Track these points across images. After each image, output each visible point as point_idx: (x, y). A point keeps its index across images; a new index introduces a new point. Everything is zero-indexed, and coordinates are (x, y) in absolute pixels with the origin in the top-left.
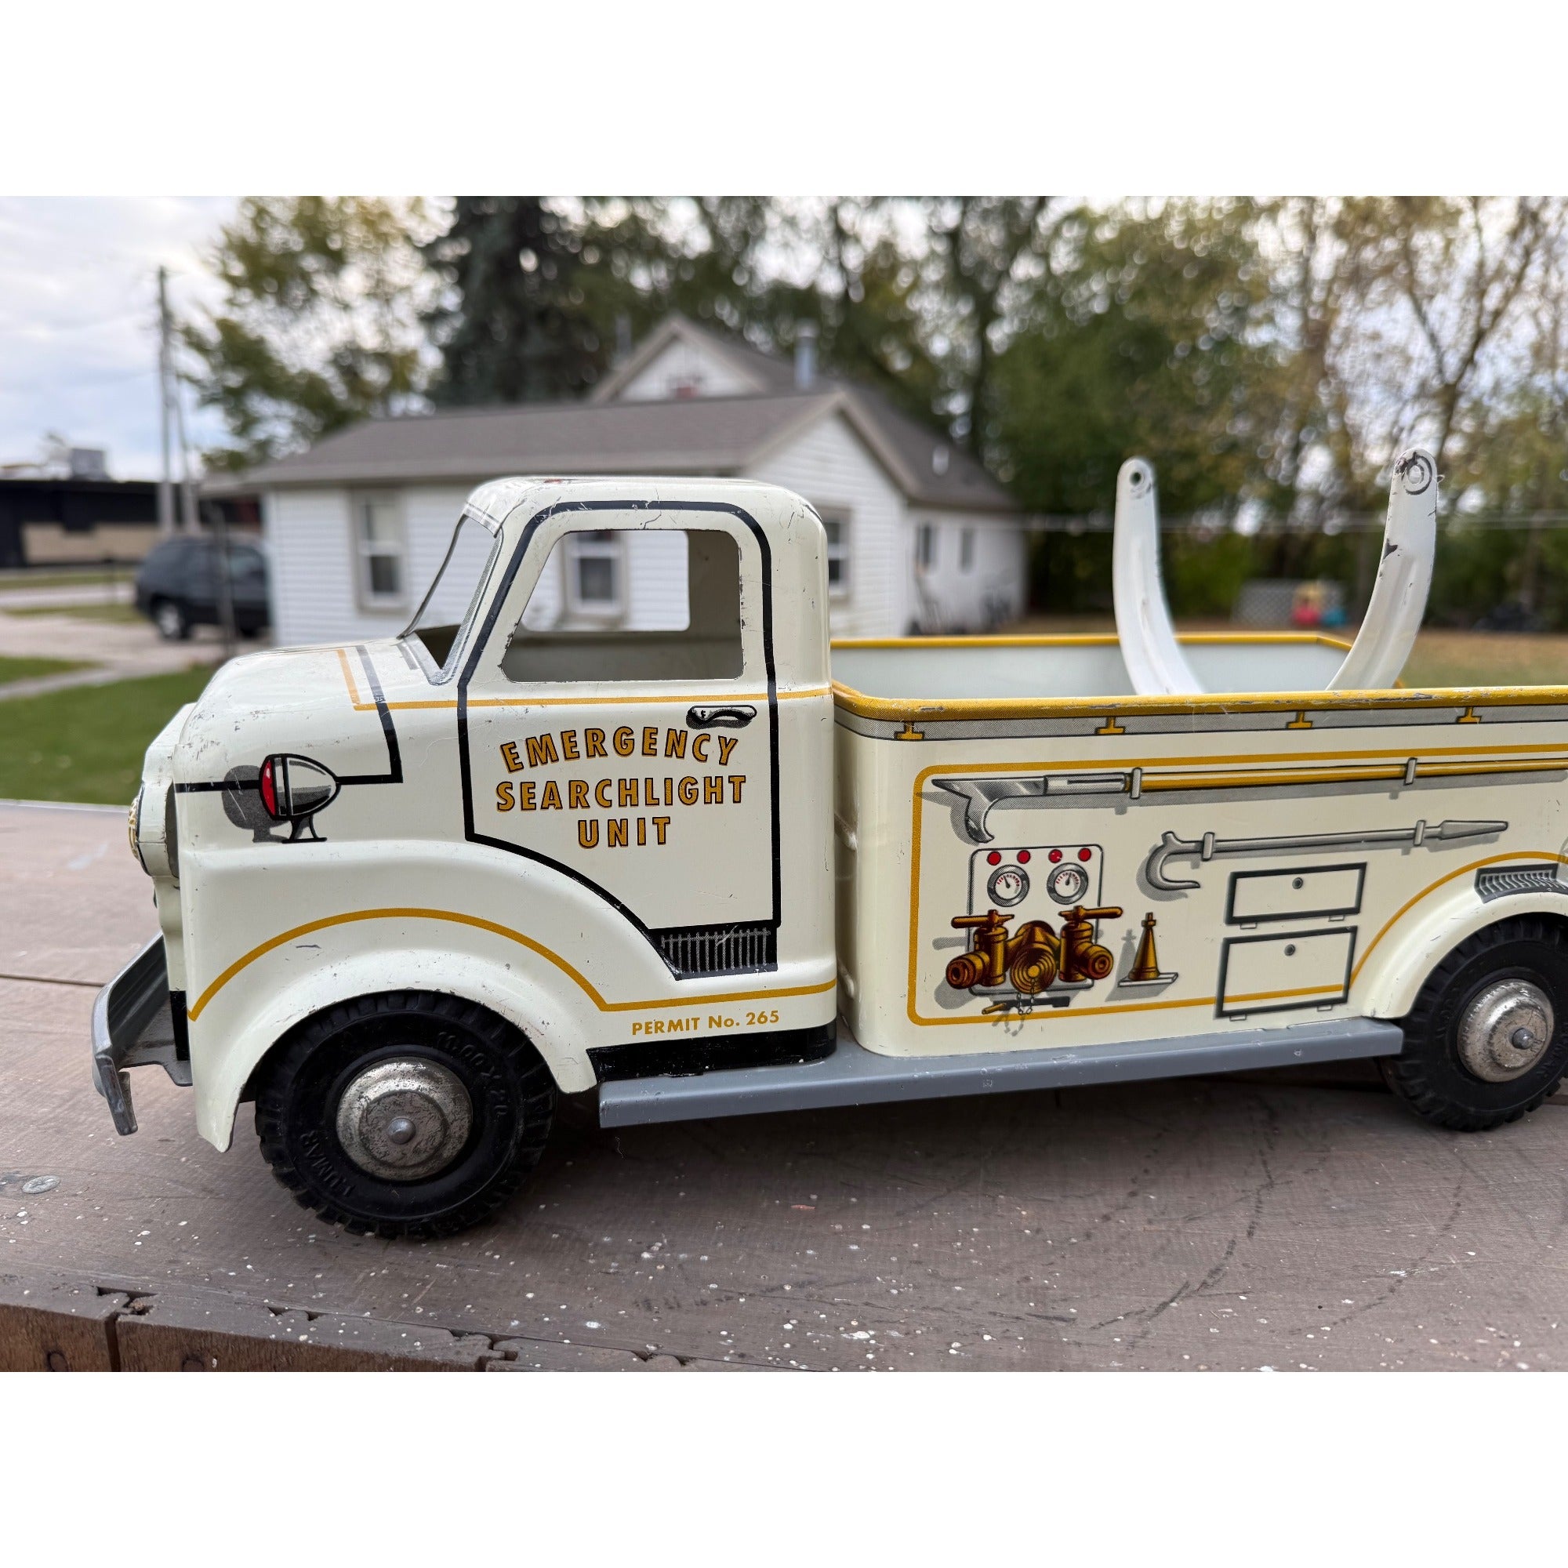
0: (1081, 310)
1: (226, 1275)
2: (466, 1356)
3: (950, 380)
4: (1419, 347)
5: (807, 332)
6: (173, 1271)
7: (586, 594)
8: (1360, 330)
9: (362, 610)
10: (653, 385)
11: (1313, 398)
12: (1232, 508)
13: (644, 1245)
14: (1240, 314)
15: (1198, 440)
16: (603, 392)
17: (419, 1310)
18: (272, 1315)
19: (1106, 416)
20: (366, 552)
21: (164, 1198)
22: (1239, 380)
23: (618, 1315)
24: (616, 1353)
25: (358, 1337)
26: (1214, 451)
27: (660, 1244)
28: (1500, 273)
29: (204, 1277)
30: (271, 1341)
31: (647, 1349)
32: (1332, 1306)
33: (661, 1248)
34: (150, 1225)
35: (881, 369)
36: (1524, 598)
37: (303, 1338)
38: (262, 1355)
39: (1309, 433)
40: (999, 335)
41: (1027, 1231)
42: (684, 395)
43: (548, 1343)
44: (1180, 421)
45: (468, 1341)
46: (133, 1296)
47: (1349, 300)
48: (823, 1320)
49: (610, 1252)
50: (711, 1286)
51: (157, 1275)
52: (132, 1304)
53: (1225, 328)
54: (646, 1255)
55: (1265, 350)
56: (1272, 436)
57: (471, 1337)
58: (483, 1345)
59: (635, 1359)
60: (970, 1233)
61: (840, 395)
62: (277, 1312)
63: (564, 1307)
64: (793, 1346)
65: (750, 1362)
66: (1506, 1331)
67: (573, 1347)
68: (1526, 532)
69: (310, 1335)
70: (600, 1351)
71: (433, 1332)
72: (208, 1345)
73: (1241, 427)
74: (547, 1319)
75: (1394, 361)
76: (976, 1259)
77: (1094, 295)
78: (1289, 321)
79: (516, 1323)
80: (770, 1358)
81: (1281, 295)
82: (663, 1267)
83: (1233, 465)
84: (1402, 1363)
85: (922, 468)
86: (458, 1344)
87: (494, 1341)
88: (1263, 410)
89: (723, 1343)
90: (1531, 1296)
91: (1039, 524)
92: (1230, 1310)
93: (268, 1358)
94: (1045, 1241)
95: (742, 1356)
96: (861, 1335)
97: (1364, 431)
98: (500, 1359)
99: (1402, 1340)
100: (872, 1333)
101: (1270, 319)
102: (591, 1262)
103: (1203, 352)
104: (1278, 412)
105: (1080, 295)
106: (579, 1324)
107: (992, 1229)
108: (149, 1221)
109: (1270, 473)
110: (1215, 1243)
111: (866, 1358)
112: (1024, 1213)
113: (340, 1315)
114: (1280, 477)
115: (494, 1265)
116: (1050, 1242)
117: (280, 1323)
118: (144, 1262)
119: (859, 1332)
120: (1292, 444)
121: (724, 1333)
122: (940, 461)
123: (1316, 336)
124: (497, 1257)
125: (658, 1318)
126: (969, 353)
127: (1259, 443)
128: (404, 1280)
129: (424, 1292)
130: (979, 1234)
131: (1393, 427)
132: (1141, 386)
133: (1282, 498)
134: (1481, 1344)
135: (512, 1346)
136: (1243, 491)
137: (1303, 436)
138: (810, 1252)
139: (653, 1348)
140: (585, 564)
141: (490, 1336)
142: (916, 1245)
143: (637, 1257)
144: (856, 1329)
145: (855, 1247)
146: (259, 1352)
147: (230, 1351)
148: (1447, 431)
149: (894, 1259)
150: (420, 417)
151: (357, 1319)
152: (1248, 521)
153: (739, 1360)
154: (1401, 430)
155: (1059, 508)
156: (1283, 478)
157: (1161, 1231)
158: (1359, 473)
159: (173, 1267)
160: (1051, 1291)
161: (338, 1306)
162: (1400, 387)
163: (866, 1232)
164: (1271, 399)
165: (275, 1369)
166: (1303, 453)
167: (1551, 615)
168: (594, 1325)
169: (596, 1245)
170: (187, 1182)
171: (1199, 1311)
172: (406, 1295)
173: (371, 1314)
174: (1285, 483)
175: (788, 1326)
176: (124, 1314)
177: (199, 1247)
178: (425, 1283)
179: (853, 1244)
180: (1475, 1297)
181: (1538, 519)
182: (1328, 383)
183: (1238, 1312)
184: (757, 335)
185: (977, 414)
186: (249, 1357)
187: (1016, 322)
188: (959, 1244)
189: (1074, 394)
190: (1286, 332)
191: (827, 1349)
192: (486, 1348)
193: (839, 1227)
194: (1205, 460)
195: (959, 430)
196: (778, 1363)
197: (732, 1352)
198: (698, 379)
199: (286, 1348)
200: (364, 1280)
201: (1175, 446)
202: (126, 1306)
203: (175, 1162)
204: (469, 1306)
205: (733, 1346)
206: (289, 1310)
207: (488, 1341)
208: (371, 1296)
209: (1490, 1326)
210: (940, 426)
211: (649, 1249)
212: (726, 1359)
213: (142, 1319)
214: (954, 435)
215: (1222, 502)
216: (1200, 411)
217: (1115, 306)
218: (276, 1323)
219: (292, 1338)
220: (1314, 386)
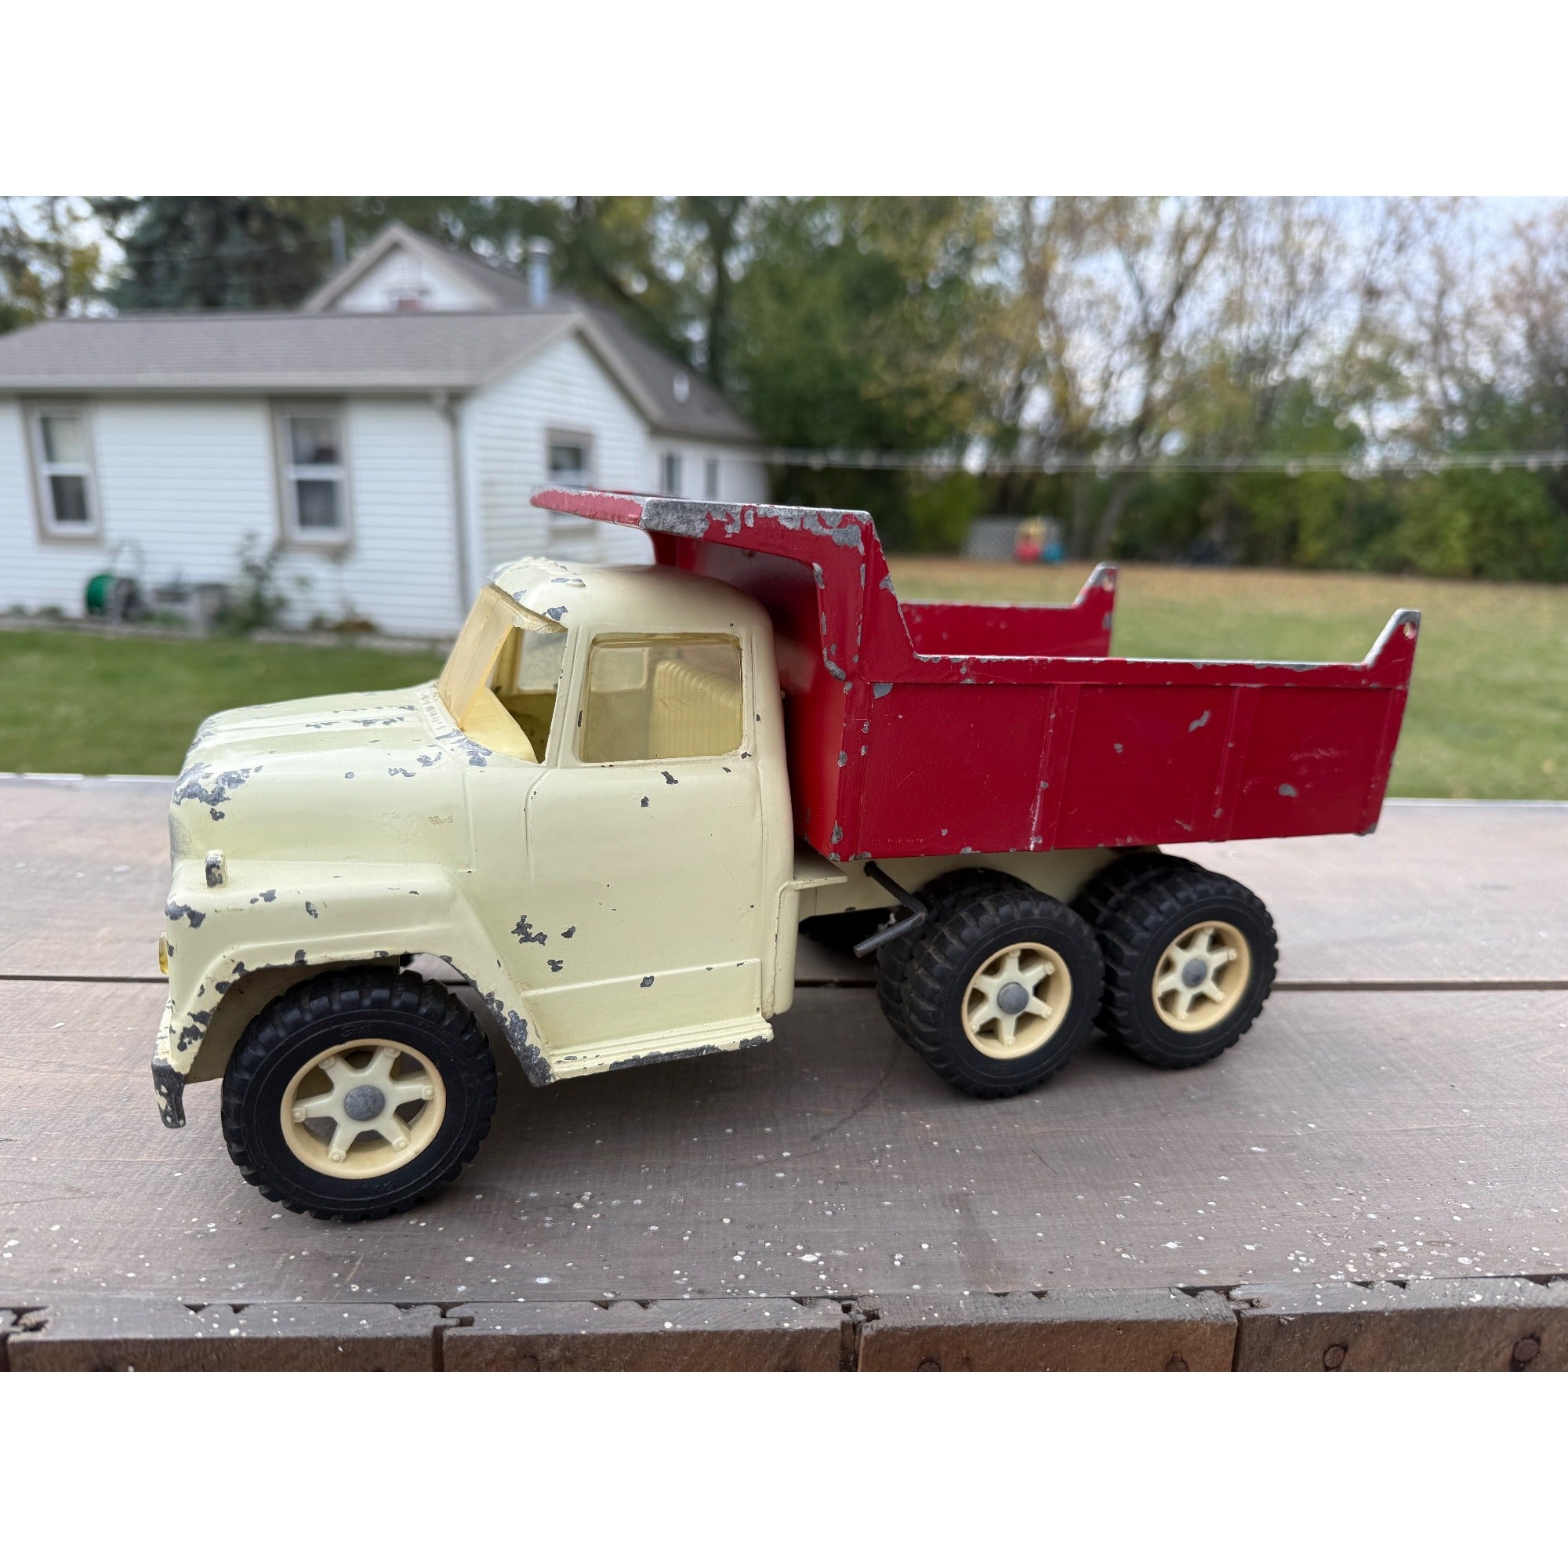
0: (816, 243)
1: (123, 1277)
2: (419, 1328)
3: (687, 306)
4: (1128, 297)
5: (540, 247)
6: (60, 1280)
7: (305, 520)
8: (1075, 277)
9: (45, 537)
10: (373, 297)
11: (1034, 340)
12: (961, 446)
13: (573, 1196)
14: (967, 255)
15: (929, 377)
16: (317, 301)
17: (355, 1288)
18: (192, 1313)
19: (843, 350)
20: (46, 470)
21: (23, 1203)
22: (966, 319)
23: (566, 1268)
24: (575, 1305)
25: (296, 1324)
26: (944, 390)
27: (590, 1193)
28: (1196, 230)
29: (99, 1283)
30: (198, 1340)
31: (606, 1297)
32: (1212, 1183)
33: (591, 1197)
34: (16, 1234)
35: (617, 291)
36: (1216, 535)
37: (234, 1332)
38: (188, 1355)
39: (1030, 373)
40: (736, 262)
41: (935, 1143)
42: (407, 308)
43: (502, 1304)
44: (913, 358)
45: (416, 1312)
46: (19, 1312)
47: (1064, 247)
48: (769, 1248)
49: (541, 1207)
50: (652, 1228)
51: (42, 1285)
52: (22, 1321)
53: (952, 268)
54: (577, 1206)
55: (990, 291)
56: (997, 377)
57: (419, 1309)
58: (434, 1314)
59: (595, 1309)
60: (883, 1150)
61: (577, 315)
62: (197, 1309)
63: (508, 1266)
64: (747, 1277)
65: (709, 1296)
66: (1353, 1189)
67: (529, 1304)
68: (1217, 475)
69: (241, 1328)
70: (558, 1306)
71: (377, 1308)
72: (123, 1353)
73: (970, 366)
74: (494, 1281)
75: (1105, 310)
76: (896, 1173)
77: (828, 227)
78: (1012, 263)
79: (462, 1288)
80: (729, 1291)
81: (1004, 239)
82: (598, 1215)
83: (962, 404)
84: (1278, 1225)
85: (664, 395)
86: (408, 1317)
87: (444, 1309)
88: (991, 351)
89: (678, 1282)
90: (1366, 1157)
91: (779, 458)
92: (1129, 1197)
93: (195, 1357)
94: (954, 1151)
95: (701, 1292)
96: (808, 1258)
97: (1079, 375)
98: (456, 1326)
99: (1274, 1206)
100: (818, 1254)
101: (994, 261)
102: (524, 1218)
103: (931, 290)
104: (1001, 353)
105: (815, 226)
106: (529, 1281)
107: (903, 1145)
108: (13, 1230)
109: (994, 413)
110: (1102, 1138)
111: (819, 1279)
112: (928, 1126)
113: (269, 1304)
114: (1004, 417)
115: (422, 1233)
116: (958, 1151)
117: (203, 1320)
118: (20, 1274)
119: (806, 1256)
120: (1016, 385)
121: (677, 1272)
122: (682, 388)
123: (1037, 279)
124: (423, 1224)
125: (607, 1266)
126: (707, 280)
127: (985, 381)
128: (329, 1259)
129: (355, 1269)
130: (892, 1150)
131: (1104, 371)
132: (875, 322)
133: (1006, 437)
134: (1337, 1202)
135: (466, 1311)
136: (971, 429)
137: (1024, 376)
138: (740, 1184)
139: (610, 1296)
140: (304, 488)
141: (439, 1305)
142: (838, 1167)
143: (569, 1206)
144: (803, 1253)
145: (781, 1175)
146: (183, 1354)
147: (149, 1355)
148: (1153, 376)
149: (821, 1182)
150: (102, 320)
151: (290, 1305)
152: (975, 460)
153: (699, 1296)
154: (1111, 375)
155: (799, 441)
156: (1007, 418)
157: (1053, 1132)
158: (1076, 414)
159: (60, 1275)
160: (971, 1197)
161: (263, 1295)
162: (1109, 334)
163: (787, 1158)
164: (995, 338)
165: (204, 1369)
166: (1025, 393)
167: (1238, 551)
168: (544, 1280)
169: (524, 1201)
170: (46, 1182)
171: (1103, 1201)
172: (336, 1275)
173: (304, 1298)
174: (1009, 423)
175: (738, 1258)
176: (14, 1333)
177: (82, 1251)
178: (353, 1259)
179: (778, 1171)
180: (1322, 1162)
181: (1231, 463)
182: (1047, 326)
183: (1136, 1198)
184: (483, 248)
185: (716, 343)
186: (171, 1359)
187: (752, 250)
188: (877, 1161)
189: (812, 326)
190: (1008, 274)
191: (781, 1275)
192: (438, 1317)
193: (760, 1157)
194: (937, 399)
195: (699, 359)
196: (738, 1294)
197: (690, 1289)
198: (424, 292)
199: (216, 1345)
200: (284, 1263)
201: (907, 383)
202: (15, 1323)
203: (25, 1163)
204: (408, 1278)
205: (689, 1284)
206: (209, 1305)
207: (438, 1310)
208: (298, 1280)
209: (1340, 1186)
210: (679, 353)
211: (579, 1199)
212: (686, 1296)
213: (39, 1336)
214: (693, 363)
215: (951, 440)
216: (932, 348)
217: (849, 239)
218: (199, 1320)
219: (221, 1334)
220: (1034, 328)
